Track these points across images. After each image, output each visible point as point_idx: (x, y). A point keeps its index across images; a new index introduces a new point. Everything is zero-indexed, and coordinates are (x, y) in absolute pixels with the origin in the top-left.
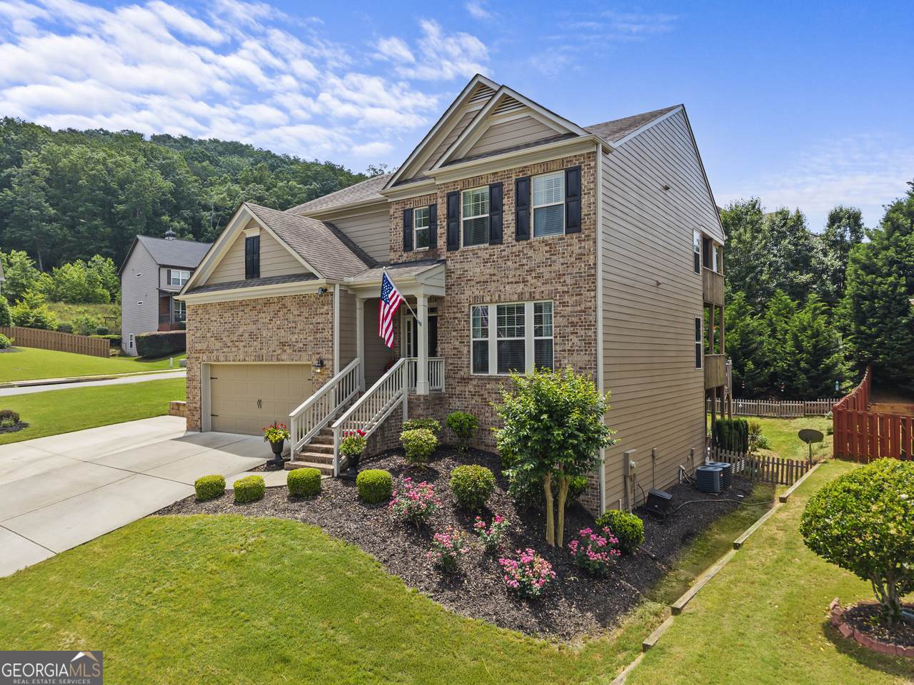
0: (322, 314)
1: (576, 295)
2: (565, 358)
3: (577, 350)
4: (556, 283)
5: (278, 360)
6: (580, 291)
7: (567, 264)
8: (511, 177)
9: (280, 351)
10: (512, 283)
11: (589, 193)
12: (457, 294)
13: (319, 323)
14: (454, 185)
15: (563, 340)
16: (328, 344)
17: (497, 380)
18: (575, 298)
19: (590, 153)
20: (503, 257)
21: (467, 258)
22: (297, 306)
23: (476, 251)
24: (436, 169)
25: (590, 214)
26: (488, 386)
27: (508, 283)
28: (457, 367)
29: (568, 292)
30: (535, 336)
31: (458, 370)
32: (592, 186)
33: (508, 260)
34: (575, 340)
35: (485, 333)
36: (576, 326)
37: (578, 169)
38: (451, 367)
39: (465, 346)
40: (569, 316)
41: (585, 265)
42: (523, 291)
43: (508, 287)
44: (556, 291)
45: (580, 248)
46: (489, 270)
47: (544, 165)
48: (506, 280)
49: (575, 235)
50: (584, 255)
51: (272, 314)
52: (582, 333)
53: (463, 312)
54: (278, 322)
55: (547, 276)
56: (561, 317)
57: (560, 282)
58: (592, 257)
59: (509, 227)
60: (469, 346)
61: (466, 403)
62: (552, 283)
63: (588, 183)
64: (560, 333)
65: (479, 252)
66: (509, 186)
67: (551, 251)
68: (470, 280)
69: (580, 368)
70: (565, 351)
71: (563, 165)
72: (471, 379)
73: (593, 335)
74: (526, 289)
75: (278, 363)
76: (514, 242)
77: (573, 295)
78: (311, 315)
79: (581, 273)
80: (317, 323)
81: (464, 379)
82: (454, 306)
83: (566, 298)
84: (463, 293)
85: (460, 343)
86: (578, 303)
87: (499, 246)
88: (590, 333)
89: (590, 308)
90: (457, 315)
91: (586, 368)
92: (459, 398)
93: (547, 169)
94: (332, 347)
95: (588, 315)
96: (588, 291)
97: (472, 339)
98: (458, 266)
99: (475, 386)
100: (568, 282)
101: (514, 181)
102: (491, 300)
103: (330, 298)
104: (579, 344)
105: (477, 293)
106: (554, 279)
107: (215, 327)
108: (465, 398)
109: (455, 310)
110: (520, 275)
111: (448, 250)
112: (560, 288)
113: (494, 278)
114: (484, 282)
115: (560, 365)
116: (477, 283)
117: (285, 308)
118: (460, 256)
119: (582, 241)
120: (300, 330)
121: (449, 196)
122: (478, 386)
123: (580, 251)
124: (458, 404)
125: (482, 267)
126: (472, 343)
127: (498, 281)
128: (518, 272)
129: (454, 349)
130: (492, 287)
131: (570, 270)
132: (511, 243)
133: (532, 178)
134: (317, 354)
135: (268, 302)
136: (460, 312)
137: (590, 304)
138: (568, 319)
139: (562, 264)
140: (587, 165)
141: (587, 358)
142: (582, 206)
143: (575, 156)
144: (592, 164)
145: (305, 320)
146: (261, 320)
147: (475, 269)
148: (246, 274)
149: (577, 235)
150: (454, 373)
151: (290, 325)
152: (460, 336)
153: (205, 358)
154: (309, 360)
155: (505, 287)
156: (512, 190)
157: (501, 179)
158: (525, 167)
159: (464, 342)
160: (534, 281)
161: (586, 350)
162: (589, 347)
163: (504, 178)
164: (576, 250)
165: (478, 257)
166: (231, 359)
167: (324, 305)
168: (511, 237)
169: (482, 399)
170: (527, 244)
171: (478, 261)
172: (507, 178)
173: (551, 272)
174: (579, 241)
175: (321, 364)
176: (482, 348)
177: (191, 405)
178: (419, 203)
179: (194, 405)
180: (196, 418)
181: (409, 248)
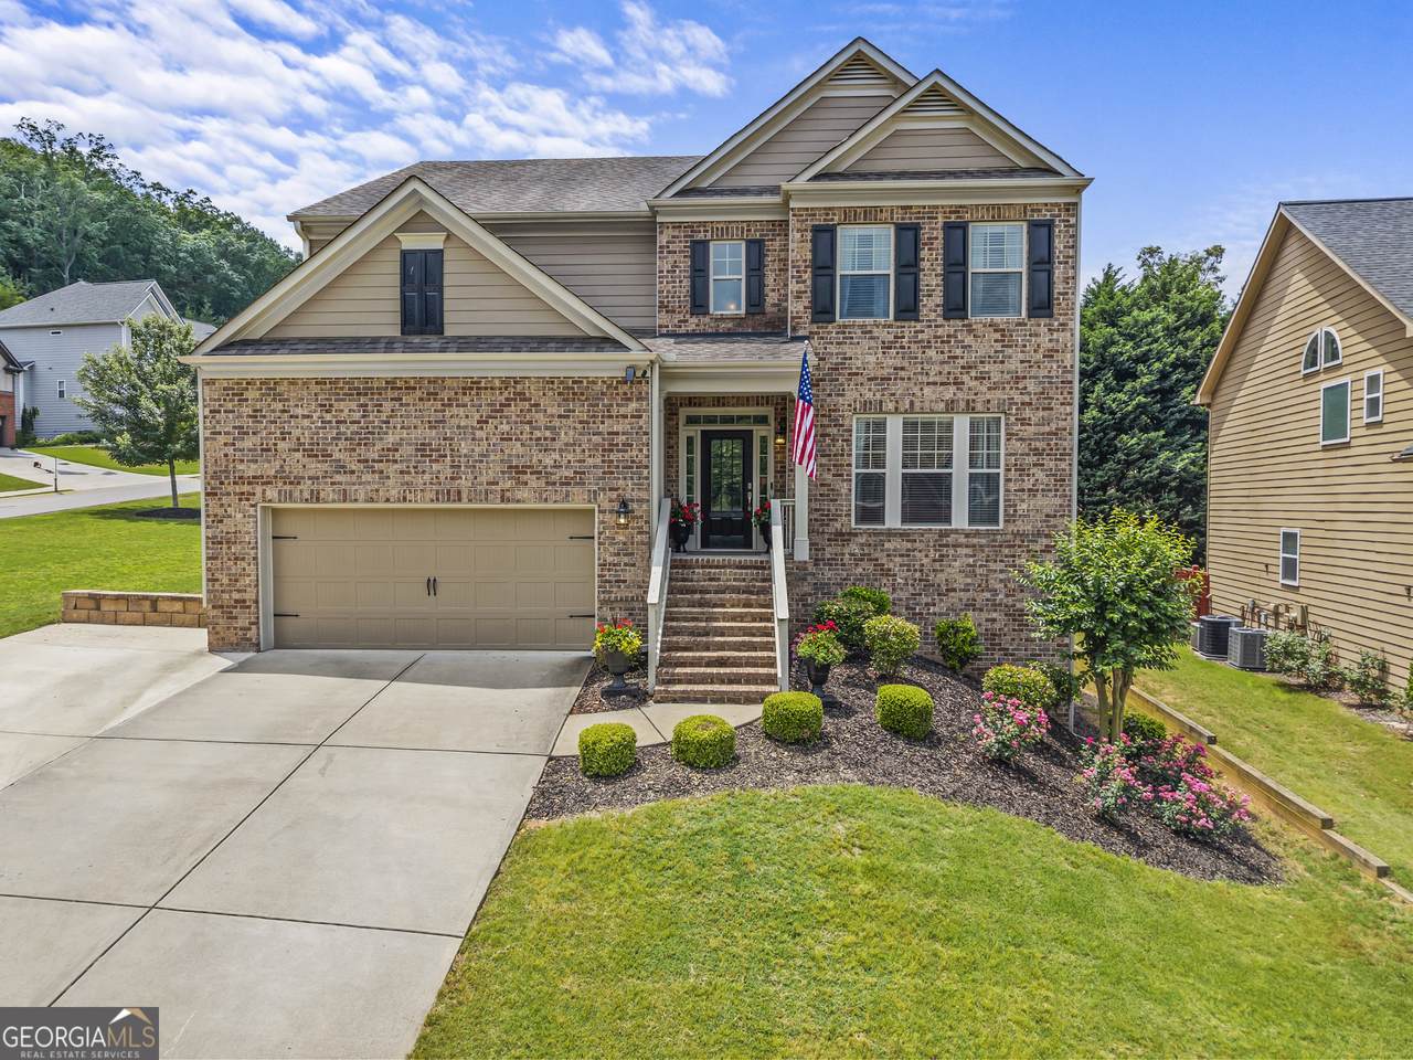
0: (625, 417)
1: (1044, 409)
2: (1023, 501)
3: (1043, 490)
4: (1011, 388)
5: (504, 500)
6: (1049, 404)
7: (1030, 362)
8: (936, 218)
9: (508, 484)
10: (935, 383)
11: (1067, 263)
12: (830, 395)
13: (617, 433)
14: (827, 214)
15: (1020, 475)
16: (641, 473)
17: (903, 535)
18: (1041, 413)
19: (1069, 204)
20: (919, 342)
21: (852, 338)
22: (559, 399)
23: (869, 328)
24: (801, 183)
25: (1067, 293)
26: (887, 545)
27: (928, 384)
28: (828, 515)
29: (1031, 404)
30: (970, 467)
31: (830, 520)
32: (1071, 252)
33: (930, 347)
34: (1040, 475)
35: (879, 462)
36: (1041, 454)
37: (1049, 225)
38: (815, 516)
39: (843, 481)
40: (1031, 439)
41: (1059, 366)
42: (956, 398)
43: (927, 390)
44: (1012, 402)
45: (1050, 341)
46: (892, 360)
47: (993, 208)
48: (925, 379)
49: (1043, 321)
50: (1058, 351)
51: (485, 411)
52: (1052, 464)
53: (842, 425)
54: (506, 428)
55: (996, 377)
56: (1017, 440)
57: (1017, 388)
58: (1069, 355)
59: (930, 296)
60: (850, 480)
61: (845, 573)
62: (1004, 388)
63: (1065, 247)
64: (1016, 465)
65: (875, 330)
66: (933, 231)
67: (1004, 341)
68: (857, 374)
69: (1047, 516)
70: (1023, 490)
71: (1025, 216)
72: (856, 535)
73: (1067, 468)
74: (960, 395)
75: (503, 506)
76: (940, 321)
77: (1038, 409)
78: (594, 416)
79: (1052, 377)
80: (609, 433)
81: (842, 534)
82: (823, 416)
83: (1027, 413)
84: (842, 395)
85: (834, 475)
86: (1045, 422)
87: (913, 323)
88: (1063, 465)
89: (1065, 429)
90: (829, 430)
91: (1055, 516)
92: (831, 565)
93: (999, 216)
94: (647, 478)
95: (1060, 439)
96: (1062, 404)
97: (854, 471)
98: (833, 349)
99: (862, 545)
100: (1031, 388)
101: (940, 225)
102: (896, 409)
103: (644, 388)
104: (1046, 480)
105: (869, 395)
106: (1008, 383)
107: (301, 430)
108: (843, 565)
109: (826, 421)
110: (949, 373)
111: (813, 322)
112: (1018, 398)
113: (902, 374)
114: (882, 379)
115: (1015, 511)
116: (869, 379)
117: (525, 400)
118: (837, 333)
119: (1054, 330)
120: (566, 444)
121: (817, 230)
122: (870, 545)
123: (1050, 345)
124: (829, 574)
125: (880, 356)
126: (853, 478)
127: (909, 379)
128: (947, 368)
129: (822, 485)
130: (899, 388)
131: (1034, 371)
132: (936, 321)
133: (971, 225)
134: (611, 489)
135: (474, 386)
136: (835, 426)
137: (1064, 423)
138: (1030, 444)
139: (1022, 362)
140: (1064, 221)
141: (1058, 501)
142: (1055, 279)
143: (1046, 205)
144: (1073, 221)
145: (579, 426)
146: (455, 421)
147: (865, 356)
148: (404, 324)
149: (1047, 321)
150: (822, 525)
151: (538, 434)
152: (834, 465)
153: (271, 494)
154: (590, 501)
155: (921, 389)
156: (937, 238)
157: (918, 218)
158: (961, 207)
159: (842, 475)
160: (974, 383)
161: (1057, 490)
162: (1061, 486)
163: (924, 218)
164: (1044, 341)
165: (871, 338)
166: (362, 496)
167: (630, 399)
168: (935, 311)
169: (875, 565)
170: (963, 326)
171: (872, 343)
172: (928, 218)
173: (1003, 372)
174: (1049, 330)
175: (624, 506)
176: (871, 487)
177: (226, 596)
178: (723, 232)
179: (236, 596)
180: (241, 623)
181: (702, 310)
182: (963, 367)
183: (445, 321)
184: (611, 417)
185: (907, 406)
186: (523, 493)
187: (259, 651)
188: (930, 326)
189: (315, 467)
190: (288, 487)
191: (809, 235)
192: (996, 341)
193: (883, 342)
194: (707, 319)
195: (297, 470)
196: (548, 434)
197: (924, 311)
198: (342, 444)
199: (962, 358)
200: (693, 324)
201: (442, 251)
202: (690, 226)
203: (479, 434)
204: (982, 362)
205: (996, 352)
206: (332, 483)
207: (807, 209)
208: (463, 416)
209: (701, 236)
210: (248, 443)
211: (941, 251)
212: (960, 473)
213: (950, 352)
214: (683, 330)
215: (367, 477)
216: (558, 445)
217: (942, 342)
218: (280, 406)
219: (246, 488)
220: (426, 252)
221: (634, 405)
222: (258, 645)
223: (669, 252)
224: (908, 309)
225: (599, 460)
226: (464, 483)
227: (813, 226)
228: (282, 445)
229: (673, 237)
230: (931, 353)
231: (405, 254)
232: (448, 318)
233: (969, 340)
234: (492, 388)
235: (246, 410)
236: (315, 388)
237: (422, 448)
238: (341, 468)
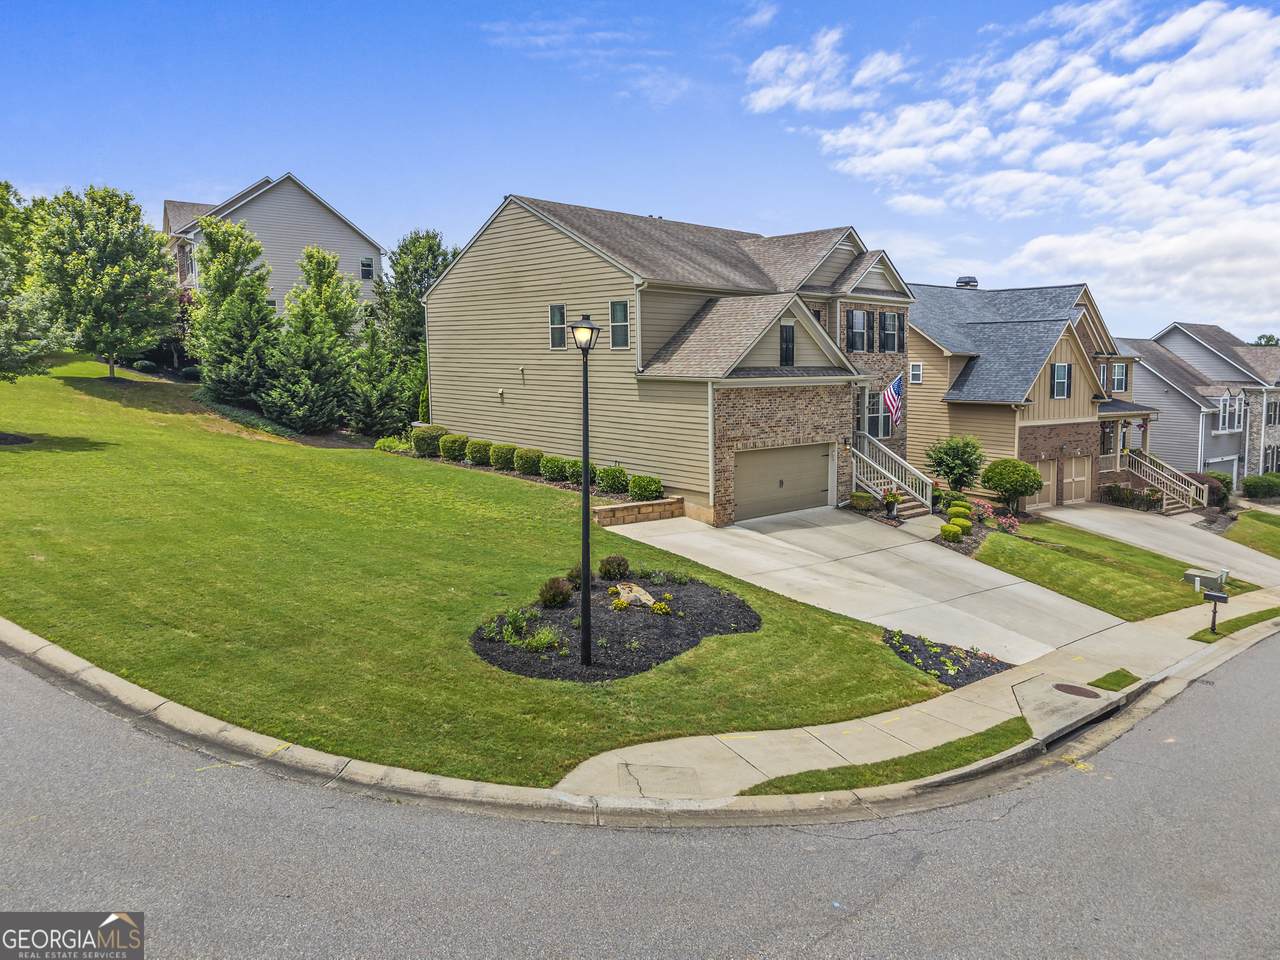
0: (846, 402)
5: (813, 441)
13: (843, 409)
14: (850, 305)
20: (873, 362)
22: (828, 395)
23: (861, 355)
46: (867, 369)
47: (891, 307)
51: (807, 401)
54: (813, 408)
59: (876, 342)
71: (898, 311)
76: (878, 353)
87: (872, 354)
93: (892, 310)
101: (879, 314)
107: (750, 413)
117: (818, 396)
125: (864, 367)
134: (842, 434)
135: (804, 390)
148: (781, 361)
153: (740, 446)
156: (877, 318)
157: (873, 310)
158: (883, 306)
165: (862, 359)
168: (877, 349)
170: (884, 355)
172: (876, 311)
179: (727, 498)
180: (729, 511)
182: (883, 372)
183: (794, 359)
184: (843, 402)
185: (870, 388)
186: (818, 438)
188: (876, 355)
189: (755, 431)
190: (745, 442)
191: (845, 314)
192: (891, 361)
193: (865, 361)
195: (749, 434)
196: (826, 411)
197: (874, 349)
198: (763, 419)
199: (883, 368)
201: (794, 326)
203: (806, 412)
204: (888, 370)
205: (891, 366)
206: (760, 439)
207: (845, 302)
208: (801, 403)
210: (731, 421)
211: (879, 324)
212: (881, 415)
213: (880, 366)
215: (771, 435)
217: (879, 362)
218: (742, 401)
219: (731, 444)
220: (790, 326)
221: (848, 397)
222: (733, 521)
224: (870, 347)
225: (838, 421)
226: (802, 435)
227: (848, 310)
228: (743, 421)
230: (876, 366)
231: (782, 328)
233: (885, 361)
234: (810, 391)
235: (731, 404)
236: (754, 392)
237: (789, 419)
238: (763, 431)
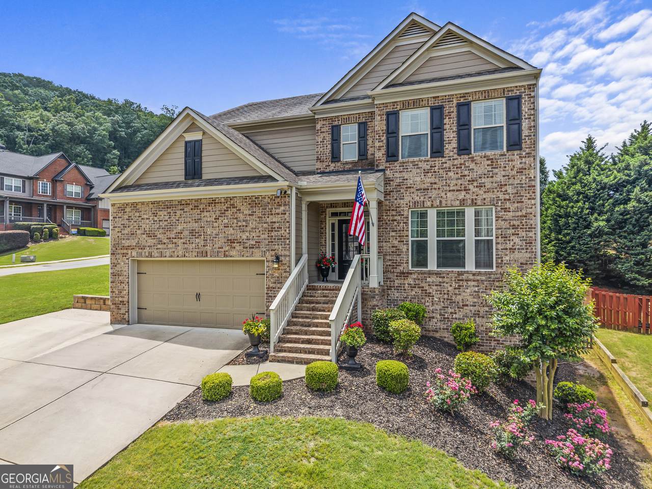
0: (278, 214)
1: (518, 202)
2: (507, 255)
3: (519, 249)
4: (498, 191)
5: (225, 256)
6: (521, 199)
7: (508, 176)
8: (453, 101)
9: (227, 248)
10: (454, 191)
11: (530, 118)
12: (396, 199)
13: (275, 222)
14: (394, 105)
15: (504, 240)
16: (285, 242)
17: (438, 274)
18: (516, 205)
19: (531, 85)
20: (444, 168)
21: (407, 169)
22: (249, 206)
23: (416, 163)
24: (379, 90)
25: (530, 136)
26: (428, 279)
27: (450, 191)
28: (396, 263)
29: (509, 200)
30: (476, 236)
31: (397, 265)
32: (532, 112)
33: (450, 171)
34: (517, 240)
35: (424, 234)
36: (517, 228)
37: (519, 98)
38: (389, 263)
39: (404, 244)
40: (510, 220)
41: (526, 178)
42: (465, 198)
43: (449, 194)
44: (498, 199)
45: (521, 163)
46: (429, 179)
47: (485, 92)
48: (448, 188)
49: (516, 153)
50: (526, 169)
51: (218, 213)
52: (524, 234)
53: (403, 215)
54: (226, 221)
55: (488, 185)
56: (502, 220)
57: (501, 191)
58: (532, 171)
59: (450, 143)
60: (408, 244)
61: (405, 294)
62: (493, 191)
63: (528, 109)
64: (502, 234)
65: (420, 163)
66: (451, 109)
67: (493, 165)
68: (410, 187)
69: (521, 264)
70: (507, 249)
71: (504, 94)
72: (411, 274)
73: (533, 236)
74: (468, 196)
75: (225, 259)
76: (456, 156)
77: (514, 202)
78: (264, 214)
79: (522, 184)
80: (271, 223)
81: (404, 273)
82: (393, 210)
83: (508, 205)
84: (403, 199)
85: (399, 242)
86: (519, 209)
87: (440, 159)
88: (531, 234)
89: (531, 214)
90: (396, 218)
91: (527, 264)
92: (398, 290)
93: (489, 96)
94: (289, 244)
95: (529, 219)
96: (529, 199)
97: (410, 239)
98: (397, 175)
99: (415, 279)
100: (510, 191)
101: (454, 105)
102: (432, 205)
103: (287, 199)
104: (520, 243)
105: (417, 199)
106: (496, 188)
107: (146, 225)
108: (405, 290)
109: (394, 213)
110: (461, 184)
111: (387, 162)
112: (502, 196)
113: (435, 186)
114: (424, 189)
115: (502, 261)
116: (417, 190)
117: (234, 208)
118: (400, 166)
119: (523, 157)
120: (252, 228)
121: (388, 114)
122: (419, 279)
123: (521, 166)
124: (397, 295)
125: (423, 177)
126: (410, 243)
127: (439, 189)
128: (460, 182)
129: (393, 247)
130: (434, 194)
131: (511, 181)
132: (453, 156)
133: (472, 103)
134: (272, 250)
135: (213, 202)
136: (399, 215)
137: (531, 210)
138: (510, 223)
139: (504, 176)
140: (527, 95)
141: (528, 255)
142: (523, 128)
143: (516, 87)
144: (533, 94)
145: (258, 219)
146: (205, 219)
147: (414, 177)
148: (186, 175)
149: (519, 152)
150: (393, 268)
151: (240, 224)
152: (399, 236)
153: (134, 253)
154: (262, 256)
155: (446, 194)
156: (453, 112)
157: (442, 102)
158: (466, 93)
159: (403, 241)
160: (476, 189)
161: (527, 249)
162: (530, 246)
163: (446, 102)
164: (517, 164)
165: (418, 168)
166: (168, 254)
167: (280, 205)
168: (453, 151)
169: (422, 290)
170: (469, 158)
171: (418, 171)
172: (448, 102)
173: (492, 183)
174: (520, 157)
175: (278, 259)
176: (420, 249)
177: (117, 299)
178: (347, 120)
179: (121, 299)
180: (123, 311)
181: (336, 160)
182: (469, 181)
183: (203, 172)
184: (272, 214)
185: (438, 204)
186: (233, 253)
187: (129, 324)
188: (450, 160)
189: (151, 241)
190: (140, 251)
191: (385, 117)
192: (488, 165)
193: (424, 170)
194: (339, 164)
195: (144, 243)
196: (244, 223)
197: (447, 152)
198: (161, 231)
199: (469, 176)
200: (332, 167)
201: (202, 140)
202: (331, 119)
203: (215, 224)
204: (480, 178)
205: (488, 171)
206: (157, 249)
207: (383, 104)
208: (209, 216)
209: (336, 123)
210: (126, 231)
211: (455, 119)
212: (470, 239)
213: (462, 173)
214: (327, 170)
215: (170, 246)
216: (248, 229)
217: (457, 168)
218: (137, 214)
219: (125, 251)
220: (195, 141)
221: (282, 208)
222: (129, 321)
223: (321, 132)
224: (438, 151)
225: (266, 236)
226: (209, 248)
227: (387, 112)
228: (138, 232)
229: (323, 125)
230: (451, 174)
231: (186, 143)
232: (204, 171)
233: (472, 166)
234: (221, 203)
235: (126, 217)
236: (151, 206)
237: (192, 232)
238: (160, 242)
